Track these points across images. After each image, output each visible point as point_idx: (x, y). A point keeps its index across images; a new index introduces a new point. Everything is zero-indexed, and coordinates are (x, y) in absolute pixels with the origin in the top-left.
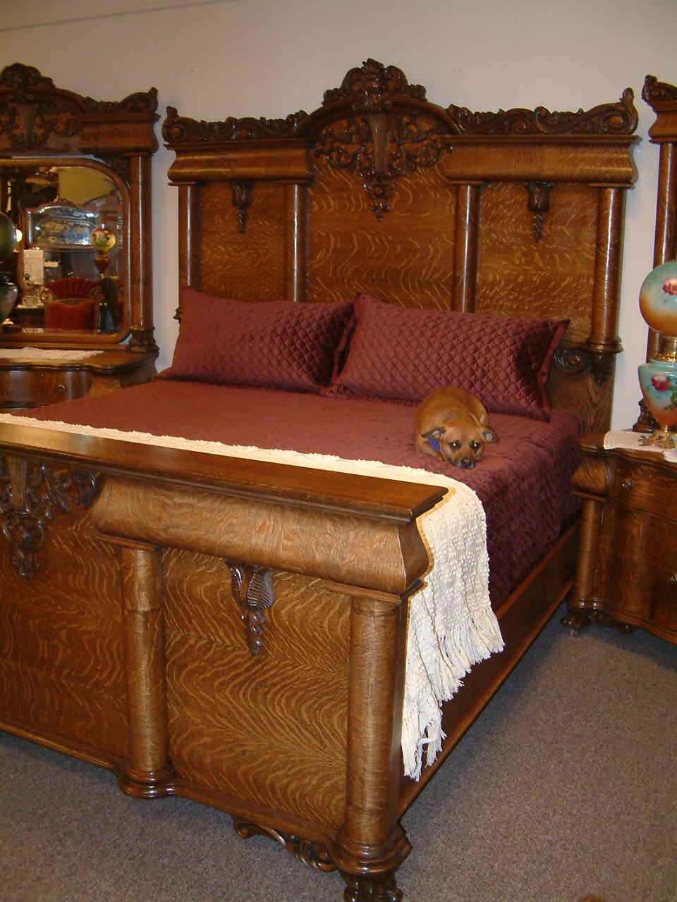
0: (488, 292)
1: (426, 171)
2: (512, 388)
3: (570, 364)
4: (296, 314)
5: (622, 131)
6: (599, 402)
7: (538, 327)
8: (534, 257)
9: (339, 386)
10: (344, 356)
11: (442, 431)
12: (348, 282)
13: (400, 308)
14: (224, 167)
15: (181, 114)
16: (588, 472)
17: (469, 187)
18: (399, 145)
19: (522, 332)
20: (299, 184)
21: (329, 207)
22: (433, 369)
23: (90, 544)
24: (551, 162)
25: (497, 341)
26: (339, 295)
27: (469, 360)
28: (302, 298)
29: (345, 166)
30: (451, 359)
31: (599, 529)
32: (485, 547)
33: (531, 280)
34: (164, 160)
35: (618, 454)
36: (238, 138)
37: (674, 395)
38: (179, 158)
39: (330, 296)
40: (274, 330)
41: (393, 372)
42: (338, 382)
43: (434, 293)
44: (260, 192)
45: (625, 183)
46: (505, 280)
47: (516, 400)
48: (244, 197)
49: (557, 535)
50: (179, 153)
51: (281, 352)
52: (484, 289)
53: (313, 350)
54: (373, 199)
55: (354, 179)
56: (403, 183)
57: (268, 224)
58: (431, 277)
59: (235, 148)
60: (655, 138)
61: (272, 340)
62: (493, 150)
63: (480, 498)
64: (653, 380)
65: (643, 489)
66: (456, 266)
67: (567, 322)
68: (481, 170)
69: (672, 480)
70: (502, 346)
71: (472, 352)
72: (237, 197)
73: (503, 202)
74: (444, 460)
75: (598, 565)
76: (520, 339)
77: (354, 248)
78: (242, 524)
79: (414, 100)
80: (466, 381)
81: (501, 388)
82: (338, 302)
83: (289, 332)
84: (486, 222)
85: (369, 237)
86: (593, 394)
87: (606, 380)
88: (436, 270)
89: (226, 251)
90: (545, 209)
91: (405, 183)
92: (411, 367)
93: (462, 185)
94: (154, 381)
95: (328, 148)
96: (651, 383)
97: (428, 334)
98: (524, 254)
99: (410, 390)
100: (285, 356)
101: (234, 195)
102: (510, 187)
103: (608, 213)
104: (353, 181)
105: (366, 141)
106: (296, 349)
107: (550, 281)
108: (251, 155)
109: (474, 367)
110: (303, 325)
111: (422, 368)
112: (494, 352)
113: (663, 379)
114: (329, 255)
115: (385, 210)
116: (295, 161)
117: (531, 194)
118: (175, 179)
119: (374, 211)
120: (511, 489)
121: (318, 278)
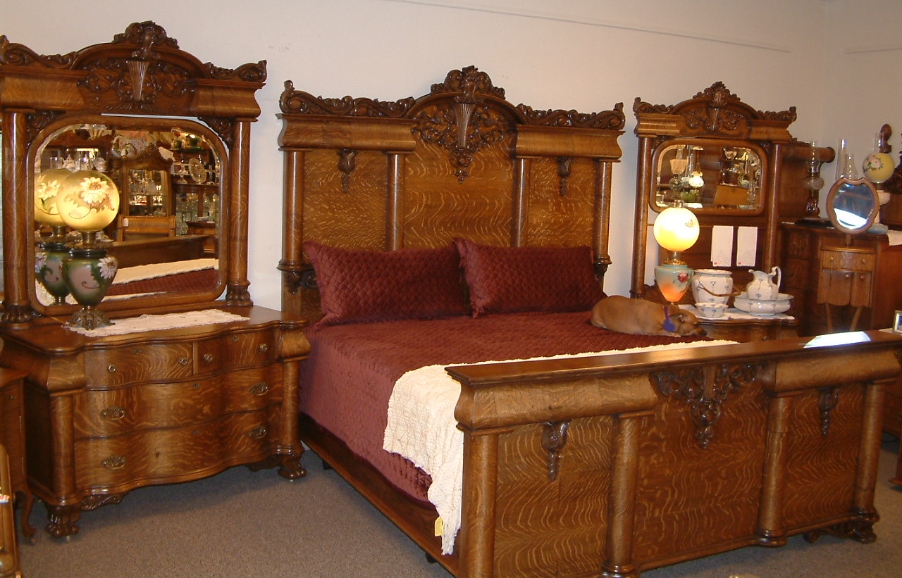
1: (493, 147)
5: (618, 128)
8: (560, 206)
12: (437, 230)
17: (523, 160)
18: (475, 128)
20: (400, 154)
21: (422, 172)
26: (429, 240)
29: (435, 141)
33: (559, 221)
36: (357, 114)
38: (290, 127)
39: (422, 242)
43: (498, 234)
46: (543, 223)
48: (349, 163)
50: (290, 122)
52: (532, 229)
54: (457, 167)
55: (442, 151)
56: (477, 156)
57: (370, 185)
58: (496, 222)
59: (352, 121)
60: (636, 134)
64: (679, 276)
73: (542, 170)
77: (441, 203)
79: (495, 97)
84: (532, 183)
88: (500, 218)
89: (329, 208)
90: (568, 174)
91: (480, 157)
95: (423, 126)
96: (677, 279)
98: (554, 204)
101: (341, 160)
102: (546, 160)
103: (604, 177)
104: (441, 153)
105: (453, 123)
107: (569, 221)
113: (685, 275)
114: (421, 210)
115: (464, 174)
116: (404, 136)
117: (561, 165)
118: (283, 145)
119: (455, 175)
121: (412, 228)
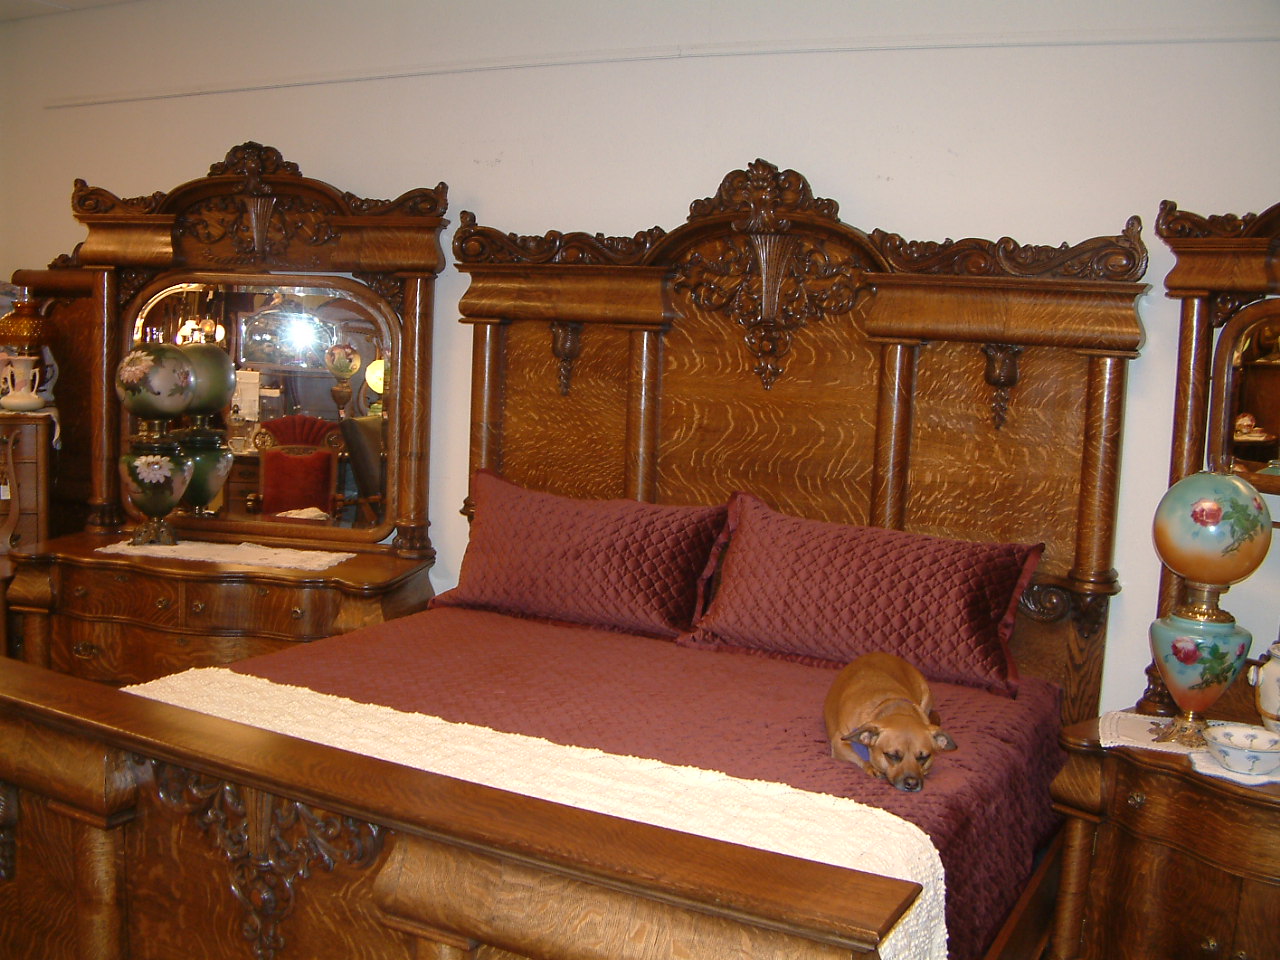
0: (923, 499)
1: (836, 321)
2: (962, 647)
3: (1045, 608)
4: (644, 522)
5: (1126, 277)
6: (1084, 663)
7: (999, 556)
8: (992, 450)
9: (706, 633)
10: (712, 584)
11: (874, 733)
12: (718, 475)
13: (795, 519)
14: (540, 299)
15: (481, 222)
16: (1075, 777)
17: (899, 347)
18: (797, 282)
19: (976, 563)
20: (649, 332)
21: (693, 365)
22: (845, 614)
23: (366, 919)
24: (1020, 317)
25: (939, 577)
26: (703, 491)
27: (898, 604)
28: (651, 496)
29: (719, 308)
30: (873, 600)
31: (1090, 861)
32: (943, 919)
33: (988, 483)
34: (453, 285)
35: (1122, 755)
36: (564, 261)
37: (1205, 669)
38: (475, 285)
39: (692, 494)
40: (611, 545)
41: (786, 616)
42: (704, 625)
43: (844, 496)
44: (593, 339)
45: (1128, 349)
46: (949, 483)
47: (967, 665)
48: (568, 344)
49: (1029, 871)
50: (475, 277)
51: (620, 577)
52: (919, 494)
53: (667, 575)
54: (758, 358)
55: (731, 327)
56: (802, 336)
57: (603, 385)
58: (840, 473)
59: (559, 274)
60: (1173, 290)
61: (608, 559)
62: (936, 297)
63: (937, 846)
64: (1174, 647)
65: (1158, 808)
66: (878, 460)
67: (1041, 548)
68: (917, 325)
69: (1205, 798)
70: (947, 585)
71: (903, 591)
72: (559, 345)
73: (949, 369)
74: (875, 774)
75: (1087, 912)
76: (974, 574)
77: (727, 428)
78: (608, 924)
79: (821, 220)
80: (895, 635)
81: (945, 646)
82: (705, 505)
83: (633, 548)
84: (923, 397)
85: (751, 411)
86: (1075, 652)
87: (1095, 632)
88: (847, 464)
89: (539, 420)
90: (1011, 382)
91: (807, 338)
92: (812, 609)
93: (889, 344)
94: (430, 609)
95: (693, 281)
96: (1171, 651)
97: (838, 563)
98: (978, 446)
99: (811, 643)
100: (627, 584)
101: (555, 340)
102: (959, 349)
103: (1103, 393)
104: (729, 330)
105: (751, 272)
106: (643, 574)
107: (1014, 486)
108: (583, 286)
109: (906, 614)
110: (654, 538)
111: (828, 611)
112: (936, 592)
113: (1190, 647)
114: (691, 434)
115: (775, 373)
116: (646, 298)
117: (990, 361)
118: (470, 314)
119: (759, 374)
120: (974, 822)
121: (674, 467)
